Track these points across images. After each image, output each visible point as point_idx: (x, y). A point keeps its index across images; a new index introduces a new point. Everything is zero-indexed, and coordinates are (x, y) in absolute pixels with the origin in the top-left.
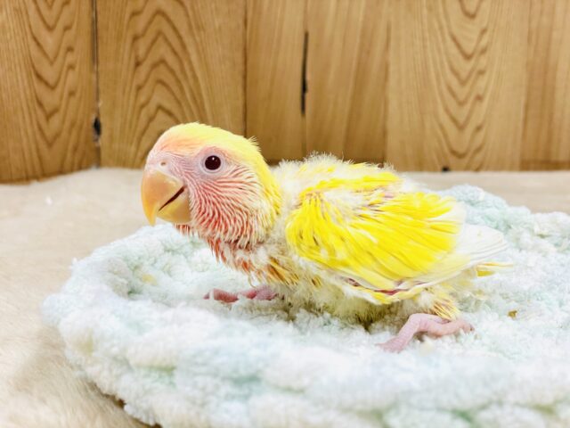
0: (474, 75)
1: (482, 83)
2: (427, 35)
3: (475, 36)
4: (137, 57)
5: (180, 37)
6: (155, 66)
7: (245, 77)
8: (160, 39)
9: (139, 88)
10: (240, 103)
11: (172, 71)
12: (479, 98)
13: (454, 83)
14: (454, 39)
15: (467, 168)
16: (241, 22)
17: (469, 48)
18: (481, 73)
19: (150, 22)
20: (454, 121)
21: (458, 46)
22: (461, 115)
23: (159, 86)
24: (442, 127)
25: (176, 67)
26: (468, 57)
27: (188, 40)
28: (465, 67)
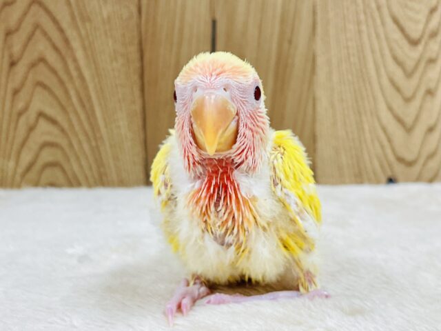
0: (423, 64)
1: (433, 73)
2: (362, 17)
3: (422, 17)
4: (11, 56)
5: (61, 31)
6: (33, 65)
7: (142, 76)
8: (38, 33)
9: (16, 92)
10: (137, 107)
11: (54, 72)
12: (430, 93)
13: (398, 74)
14: (396, 21)
15: (418, 179)
16: (134, 9)
17: (415, 31)
18: (432, 61)
19: (25, 14)
20: (400, 121)
21: (402, 30)
22: (409, 113)
23: (39, 89)
24: (384, 130)
25: (58, 66)
26: (414, 43)
27: (71, 33)
28: (411, 55)
